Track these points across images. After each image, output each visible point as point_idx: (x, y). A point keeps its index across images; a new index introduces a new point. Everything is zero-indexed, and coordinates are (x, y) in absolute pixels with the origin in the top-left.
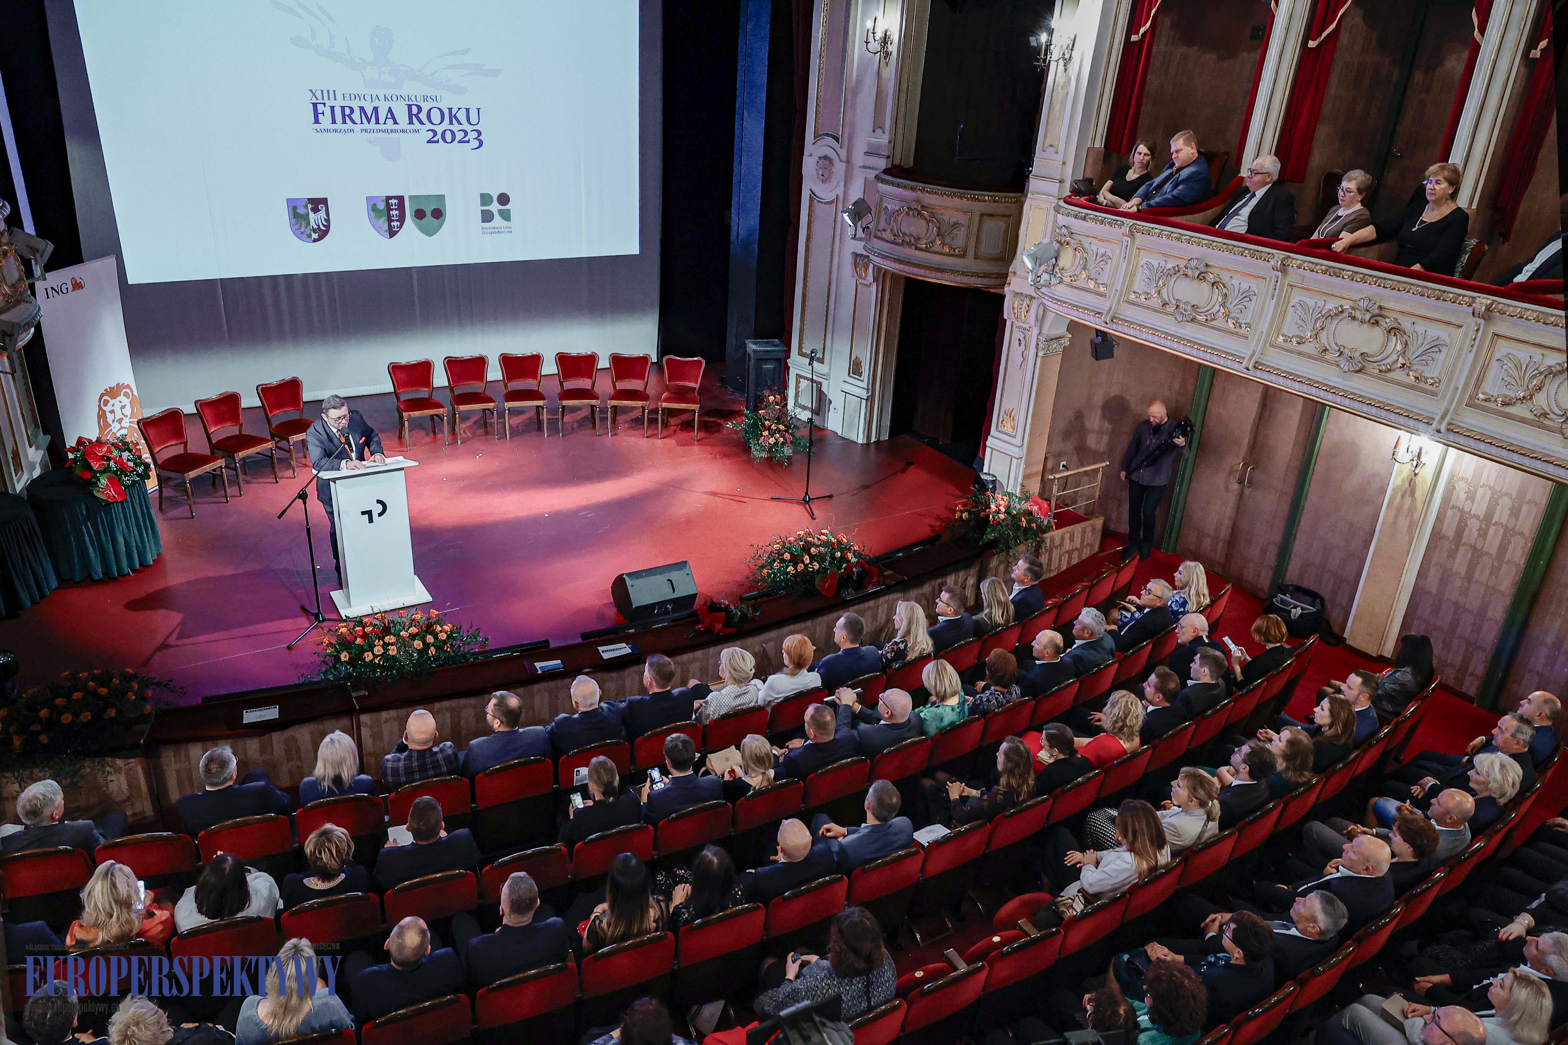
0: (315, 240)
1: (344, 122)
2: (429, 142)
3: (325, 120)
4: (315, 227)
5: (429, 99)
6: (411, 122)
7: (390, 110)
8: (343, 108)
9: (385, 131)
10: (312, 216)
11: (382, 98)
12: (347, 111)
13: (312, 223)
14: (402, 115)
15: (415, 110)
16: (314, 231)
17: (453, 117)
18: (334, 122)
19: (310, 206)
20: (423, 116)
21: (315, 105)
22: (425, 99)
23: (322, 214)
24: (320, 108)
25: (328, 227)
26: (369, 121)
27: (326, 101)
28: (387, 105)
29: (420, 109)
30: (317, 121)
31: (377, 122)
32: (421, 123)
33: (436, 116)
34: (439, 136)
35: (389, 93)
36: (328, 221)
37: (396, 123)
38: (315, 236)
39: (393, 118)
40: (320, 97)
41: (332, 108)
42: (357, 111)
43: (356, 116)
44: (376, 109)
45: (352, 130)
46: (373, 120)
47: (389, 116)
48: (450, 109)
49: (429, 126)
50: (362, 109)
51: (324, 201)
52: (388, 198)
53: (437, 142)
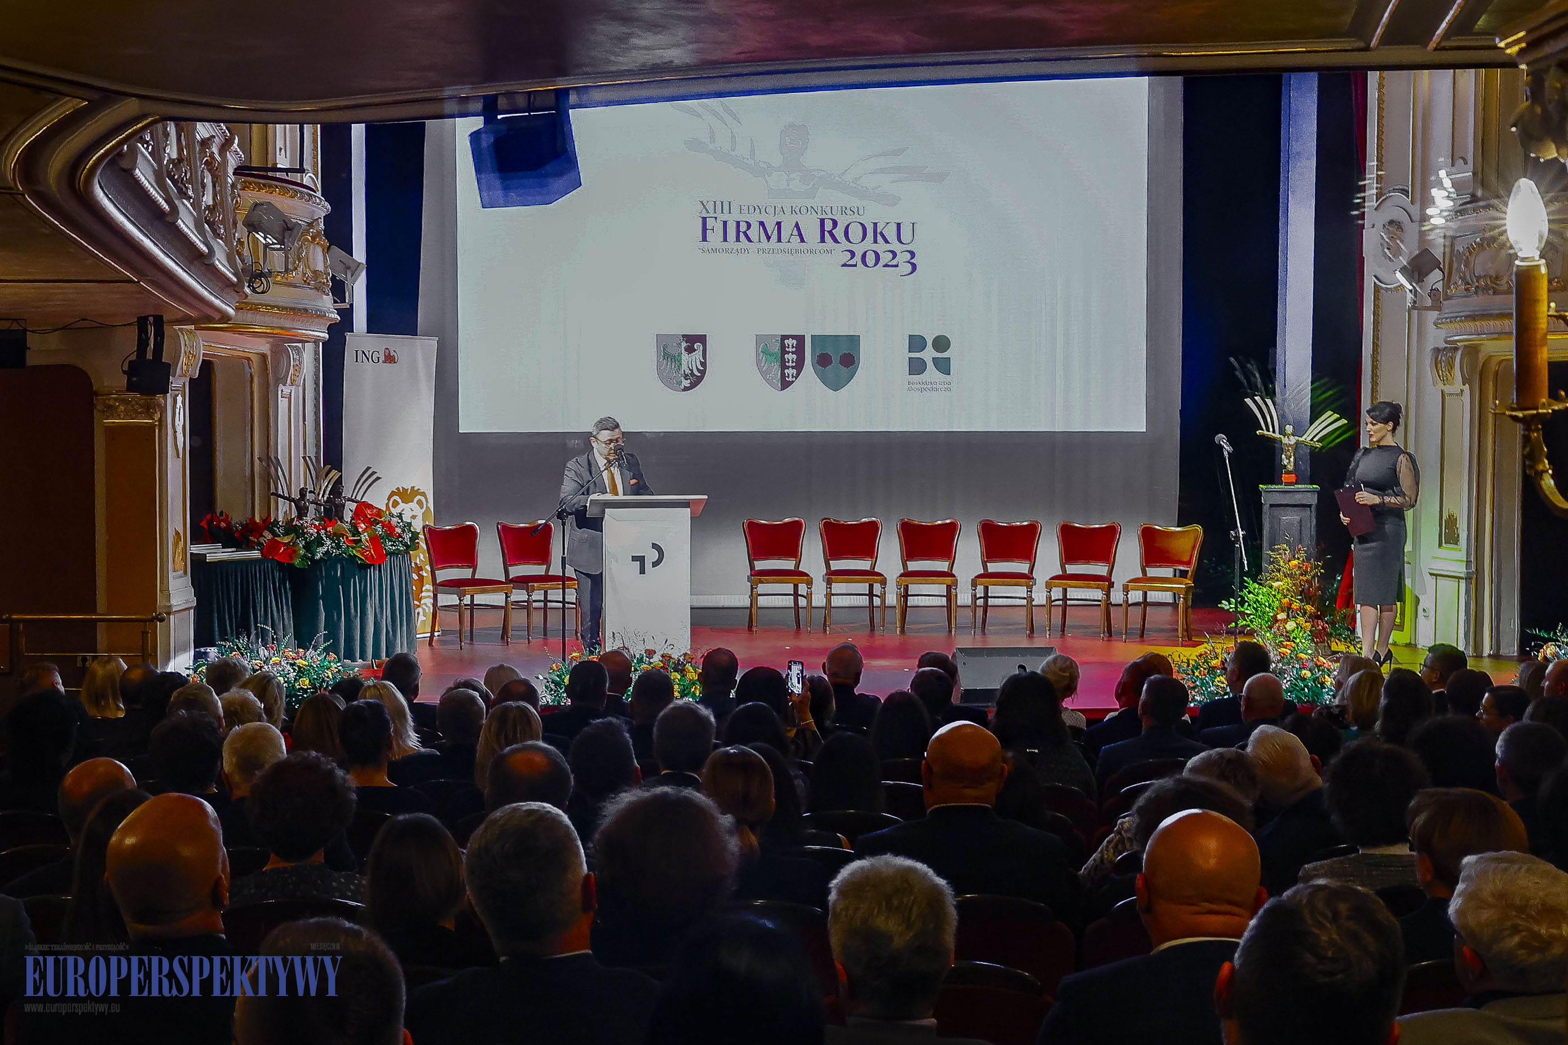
0: (686, 389)
1: (738, 240)
2: (843, 266)
3: (715, 237)
4: (688, 372)
5: (848, 211)
6: (823, 240)
7: (797, 226)
8: (738, 223)
9: (790, 252)
10: (685, 356)
11: (788, 210)
12: (743, 227)
13: (684, 367)
14: (812, 232)
15: (829, 225)
16: (686, 377)
17: (878, 235)
18: (725, 240)
19: (684, 345)
20: (839, 233)
21: (704, 219)
22: (843, 211)
23: (698, 355)
24: (710, 223)
25: (703, 373)
26: (769, 238)
27: (719, 215)
28: (795, 218)
29: (835, 223)
30: (704, 239)
31: (779, 240)
32: (836, 241)
33: (856, 232)
34: (858, 258)
35: (797, 203)
36: (704, 364)
37: (802, 241)
38: (686, 383)
39: (800, 235)
40: (711, 209)
41: (725, 223)
42: (755, 226)
43: (754, 232)
44: (779, 224)
45: (747, 250)
46: (774, 237)
47: (796, 232)
48: (875, 224)
49: (844, 245)
50: (762, 224)
51: (702, 339)
52: (784, 337)
53: (855, 266)
